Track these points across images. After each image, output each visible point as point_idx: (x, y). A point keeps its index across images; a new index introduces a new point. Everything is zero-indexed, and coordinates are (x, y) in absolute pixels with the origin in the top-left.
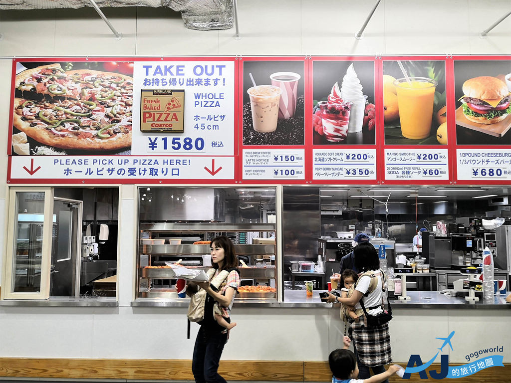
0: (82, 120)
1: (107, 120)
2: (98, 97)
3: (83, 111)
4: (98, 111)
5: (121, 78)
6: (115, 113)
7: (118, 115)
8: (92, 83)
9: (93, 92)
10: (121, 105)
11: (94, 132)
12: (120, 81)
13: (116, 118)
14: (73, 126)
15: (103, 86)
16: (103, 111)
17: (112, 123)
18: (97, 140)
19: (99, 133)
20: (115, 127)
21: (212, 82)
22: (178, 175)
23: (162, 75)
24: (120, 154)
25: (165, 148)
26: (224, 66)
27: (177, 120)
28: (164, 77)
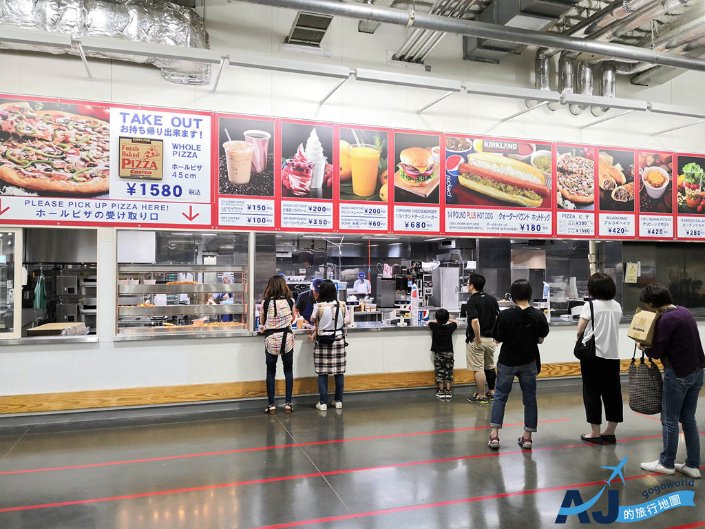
0: (55, 162)
1: (83, 163)
2: (72, 139)
3: (56, 153)
4: (73, 154)
5: (96, 123)
6: (91, 157)
7: (94, 160)
8: (65, 125)
9: (66, 134)
10: (98, 149)
11: (69, 175)
12: (96, 126)
13: (92, 162)
14: (45, 167)
15: (77, 129)
16: (78, 154)
17: (88, 166)
18: (73, 183)
19: (74, 175)
20: (91, 172)
21: (189, 134)
22: (157, 219)
23: (140, 123)
24: (98, 198)
25: (144, 193)
26: (201, 120)
27: (156, 168)
28: (142, 125)
